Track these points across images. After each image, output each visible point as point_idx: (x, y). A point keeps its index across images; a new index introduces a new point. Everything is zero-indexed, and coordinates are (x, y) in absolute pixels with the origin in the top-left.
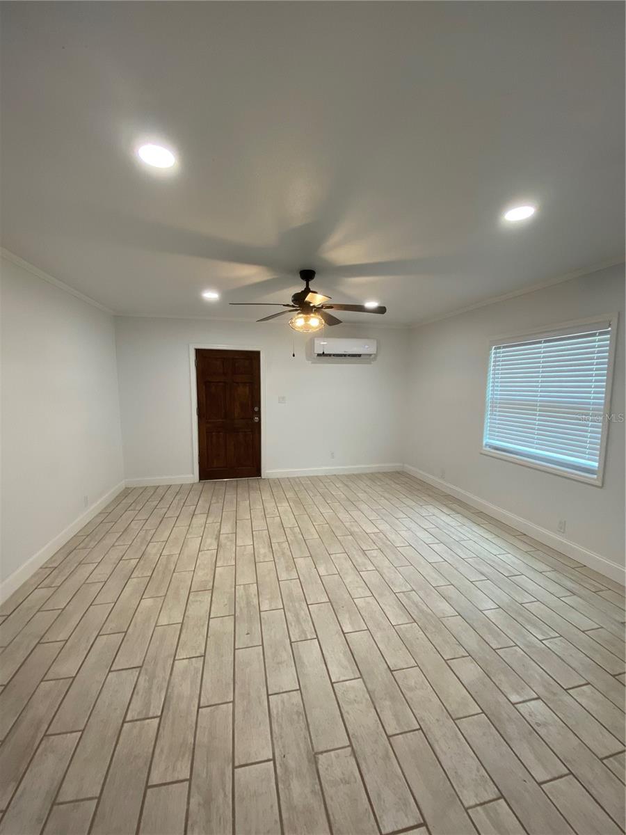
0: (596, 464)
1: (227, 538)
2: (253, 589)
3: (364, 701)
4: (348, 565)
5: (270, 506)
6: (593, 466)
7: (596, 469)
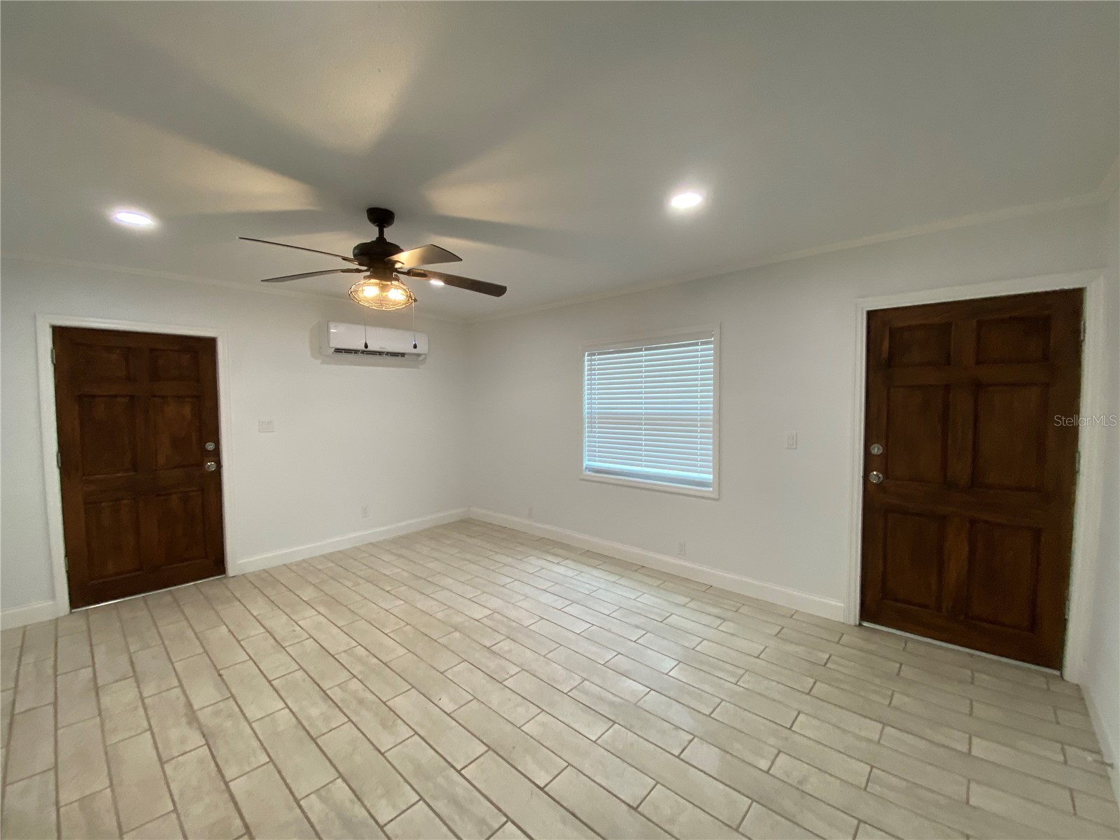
0: (711, 477)
1: (217, 713)
2: (341, 791)
4: (479, 678)
5: (278, 623)
6: (707, 479)
7: (711, 481)
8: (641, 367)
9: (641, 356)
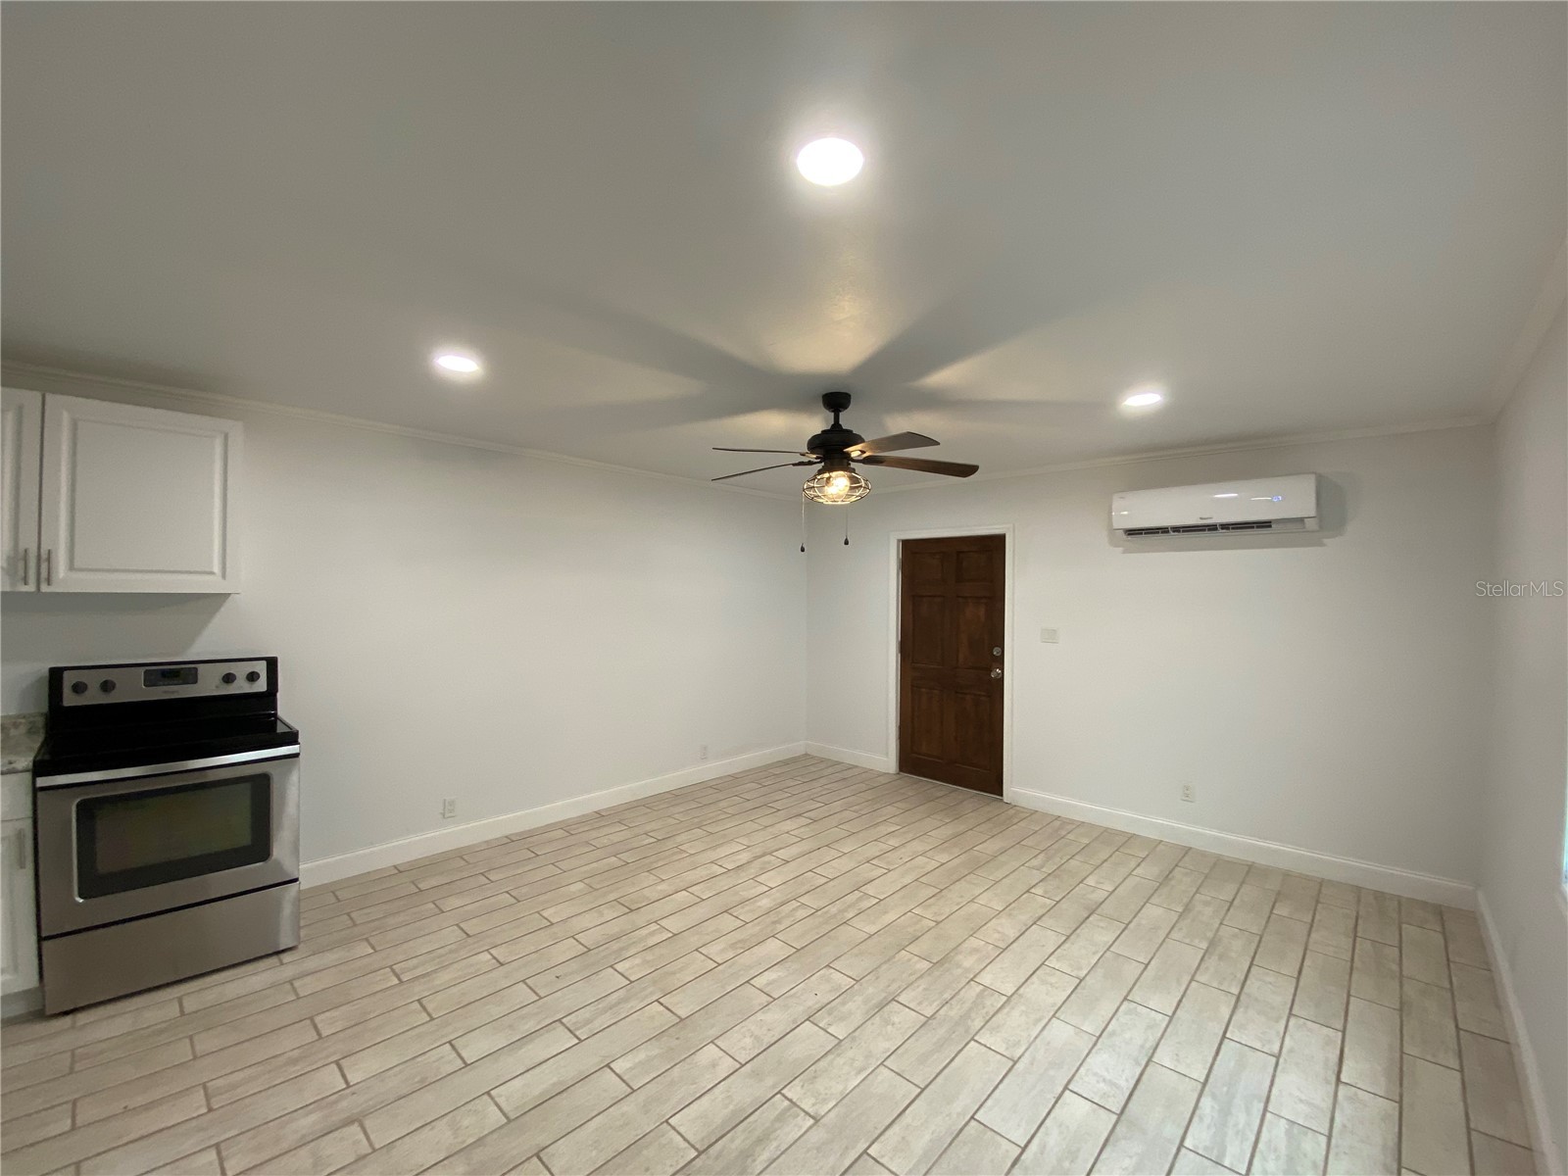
3: (460, 1140)
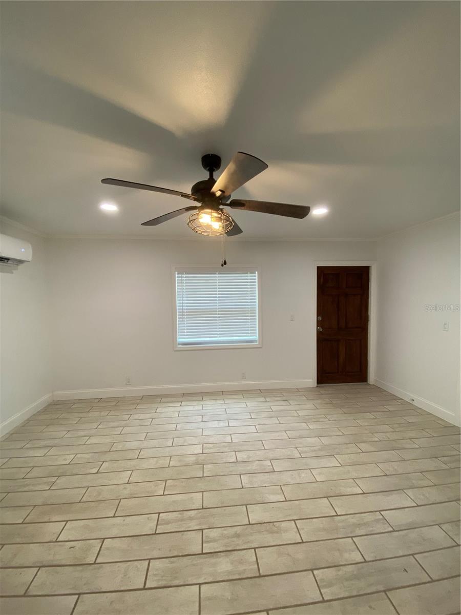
7: (257, 339)
8: (216, 283)
9: (216, 277)
